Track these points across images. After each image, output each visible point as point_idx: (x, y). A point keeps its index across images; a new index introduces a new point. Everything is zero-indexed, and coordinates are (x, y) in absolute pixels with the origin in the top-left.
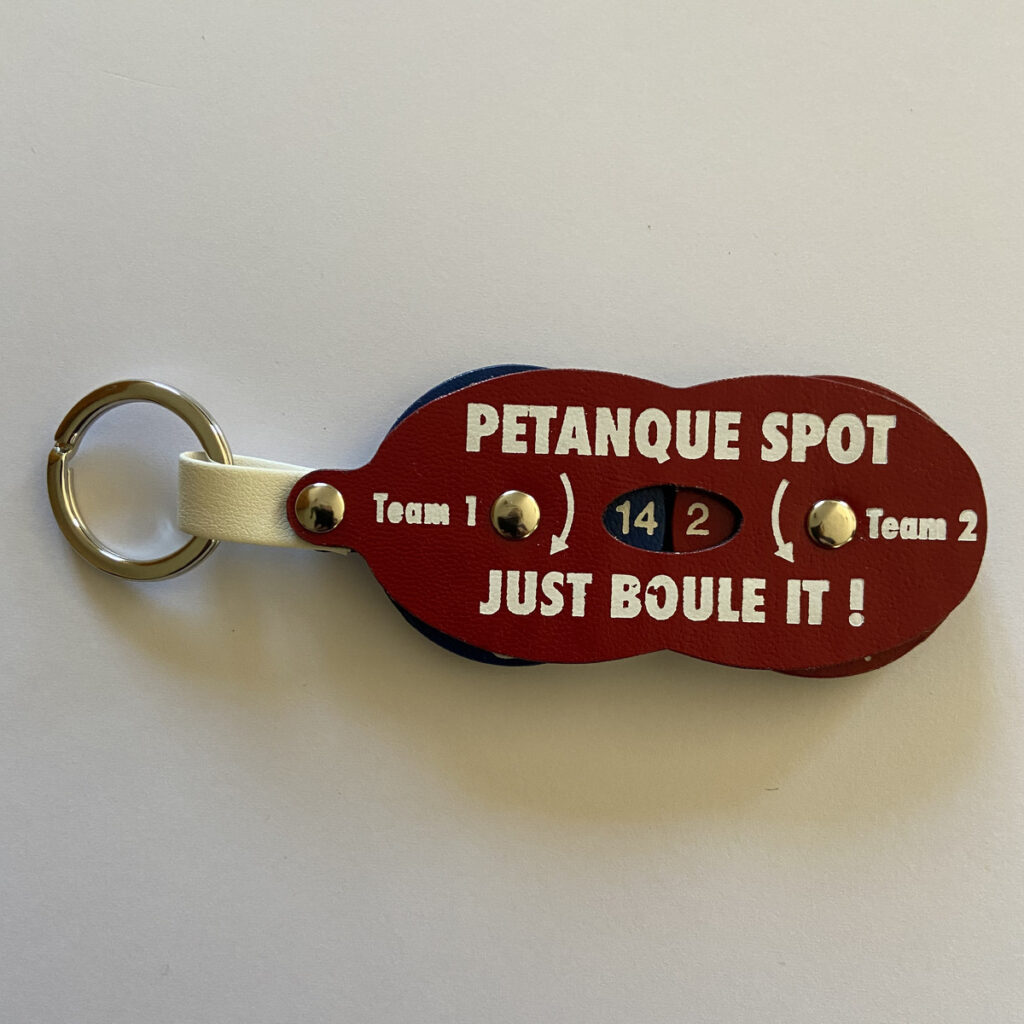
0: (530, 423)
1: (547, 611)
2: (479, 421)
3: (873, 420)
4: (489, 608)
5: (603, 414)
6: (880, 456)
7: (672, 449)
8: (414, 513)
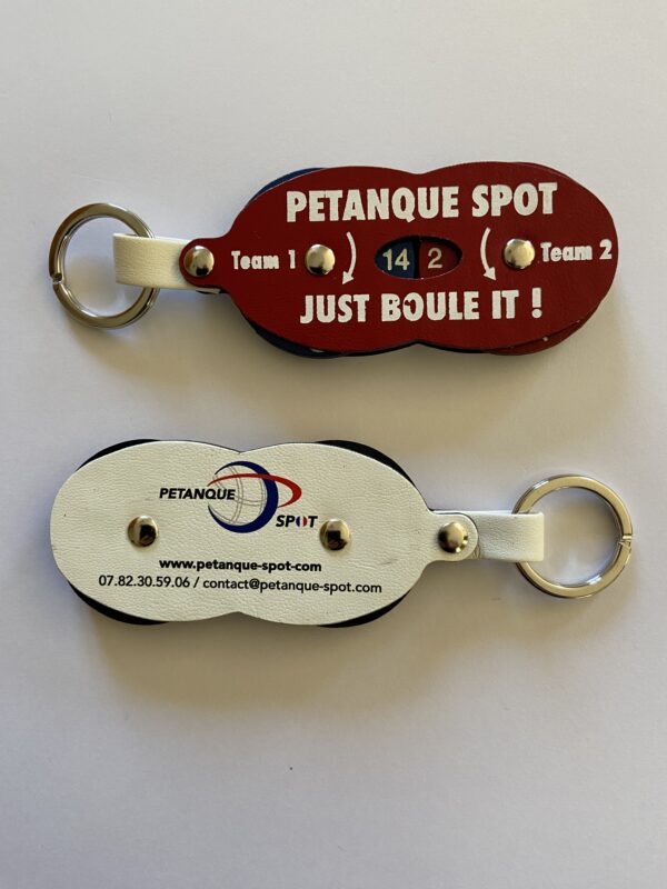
0: (326, 201)
1: (342, 319)
2: (295, 203)
3: (542, 186)
4: (306, 319)
5: (371, 193)
6: (548, 209)
7: (416, 213)
8: (257, 262)
